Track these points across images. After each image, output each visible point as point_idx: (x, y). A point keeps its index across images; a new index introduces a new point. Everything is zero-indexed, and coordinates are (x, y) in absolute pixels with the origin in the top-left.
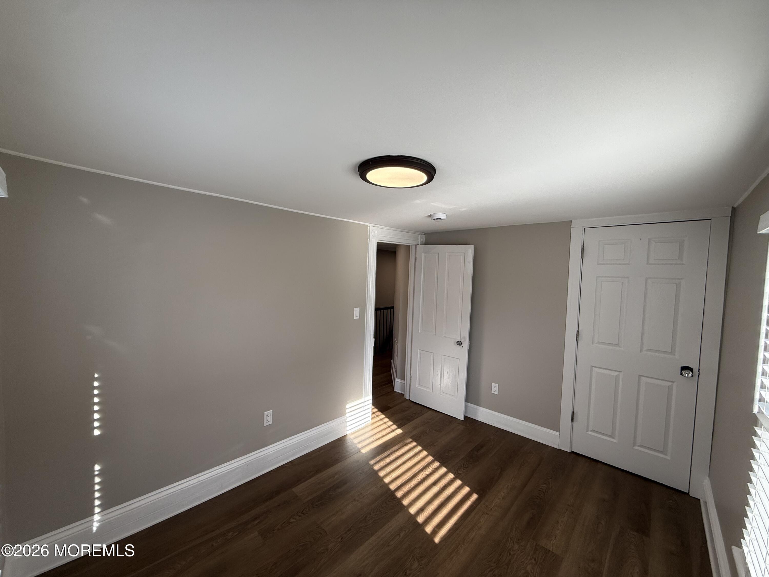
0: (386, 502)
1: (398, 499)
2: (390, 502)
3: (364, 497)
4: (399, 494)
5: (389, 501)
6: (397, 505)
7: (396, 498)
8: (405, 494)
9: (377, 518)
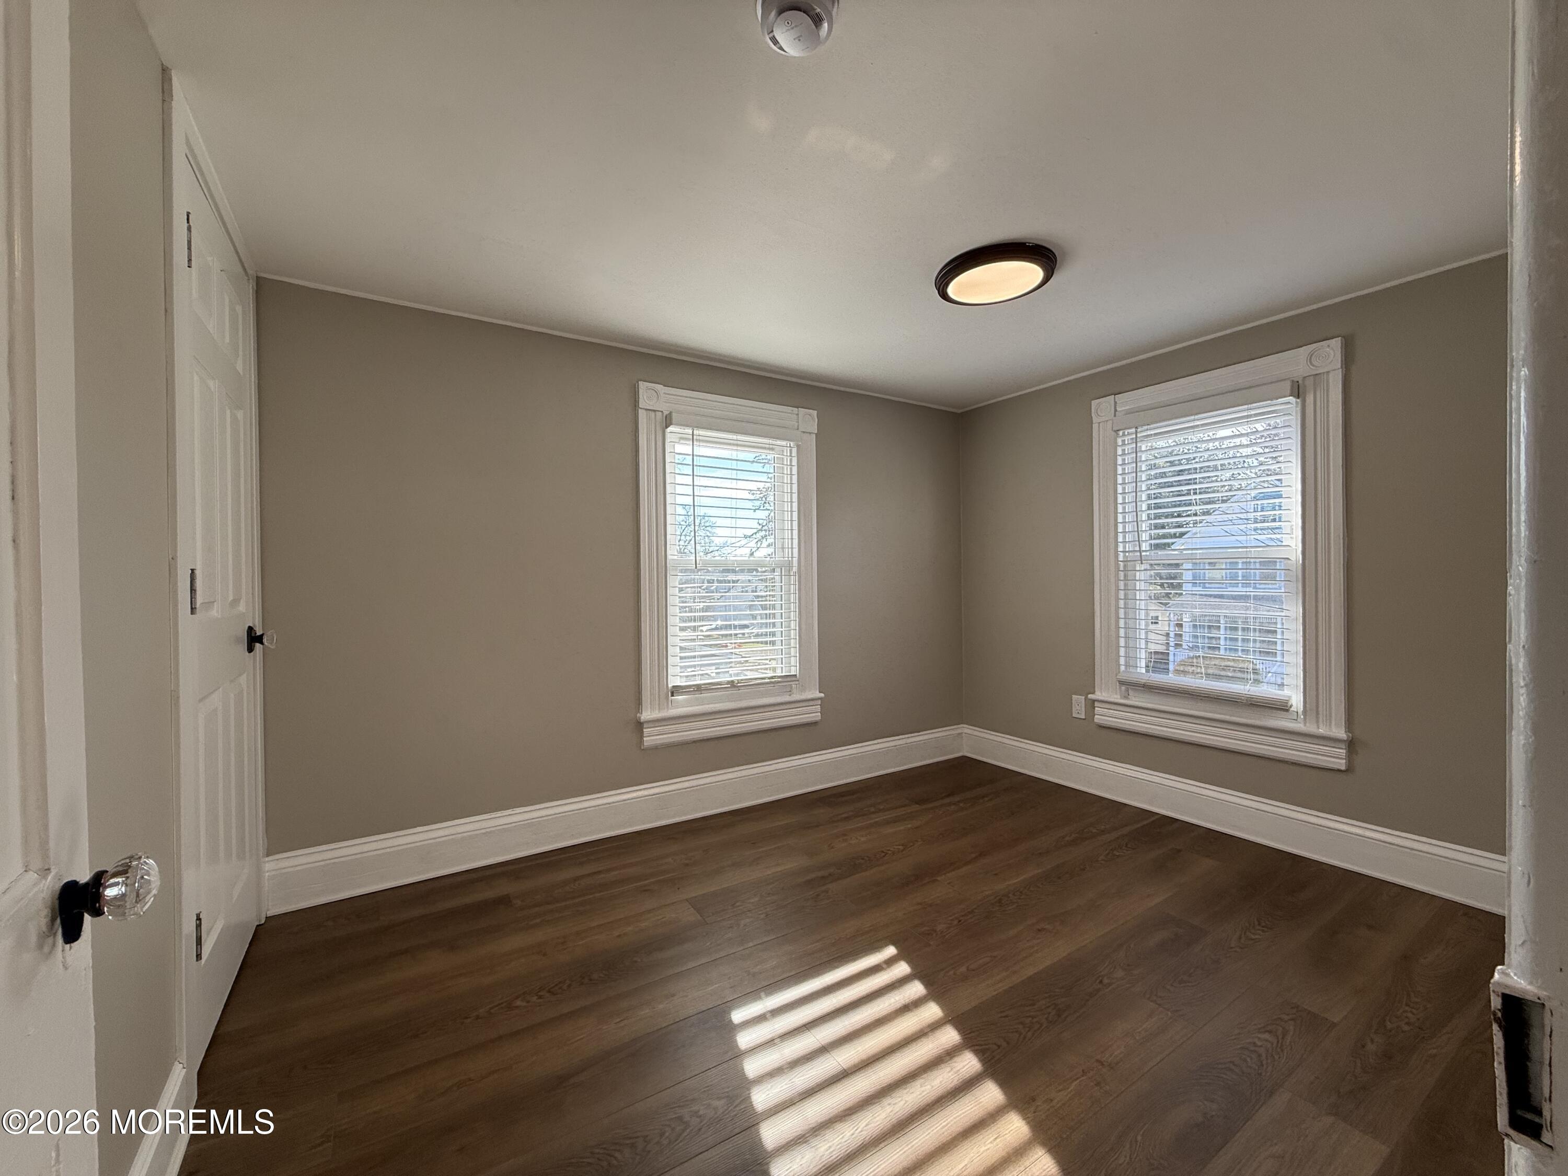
0: (1008, 1043)
1: (973, 1048)
2: (995, 1044)
3: (1084, 1073)
4: (969, 1063)
5: (999, 1047)
6: (974, 1032)
7: (977, 1050)
8: (948, 1058)
9: (1027, 1008)
